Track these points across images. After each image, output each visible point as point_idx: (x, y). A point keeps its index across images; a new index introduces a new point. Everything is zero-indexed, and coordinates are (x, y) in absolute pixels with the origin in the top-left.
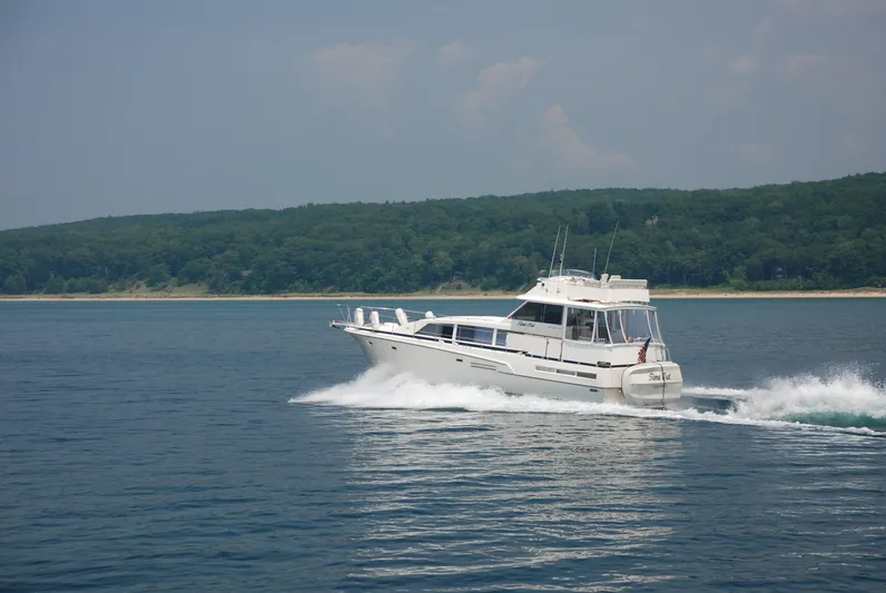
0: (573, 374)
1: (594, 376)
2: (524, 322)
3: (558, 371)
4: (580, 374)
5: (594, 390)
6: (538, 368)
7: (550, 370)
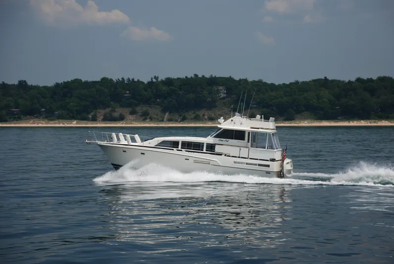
0: (256, 165)
1: (268, 166)
2: (222, 139)
3: (247, 164)
4: (260, 165)
5: (268, 173)
6: (235, 162)
7: (242, 163)
